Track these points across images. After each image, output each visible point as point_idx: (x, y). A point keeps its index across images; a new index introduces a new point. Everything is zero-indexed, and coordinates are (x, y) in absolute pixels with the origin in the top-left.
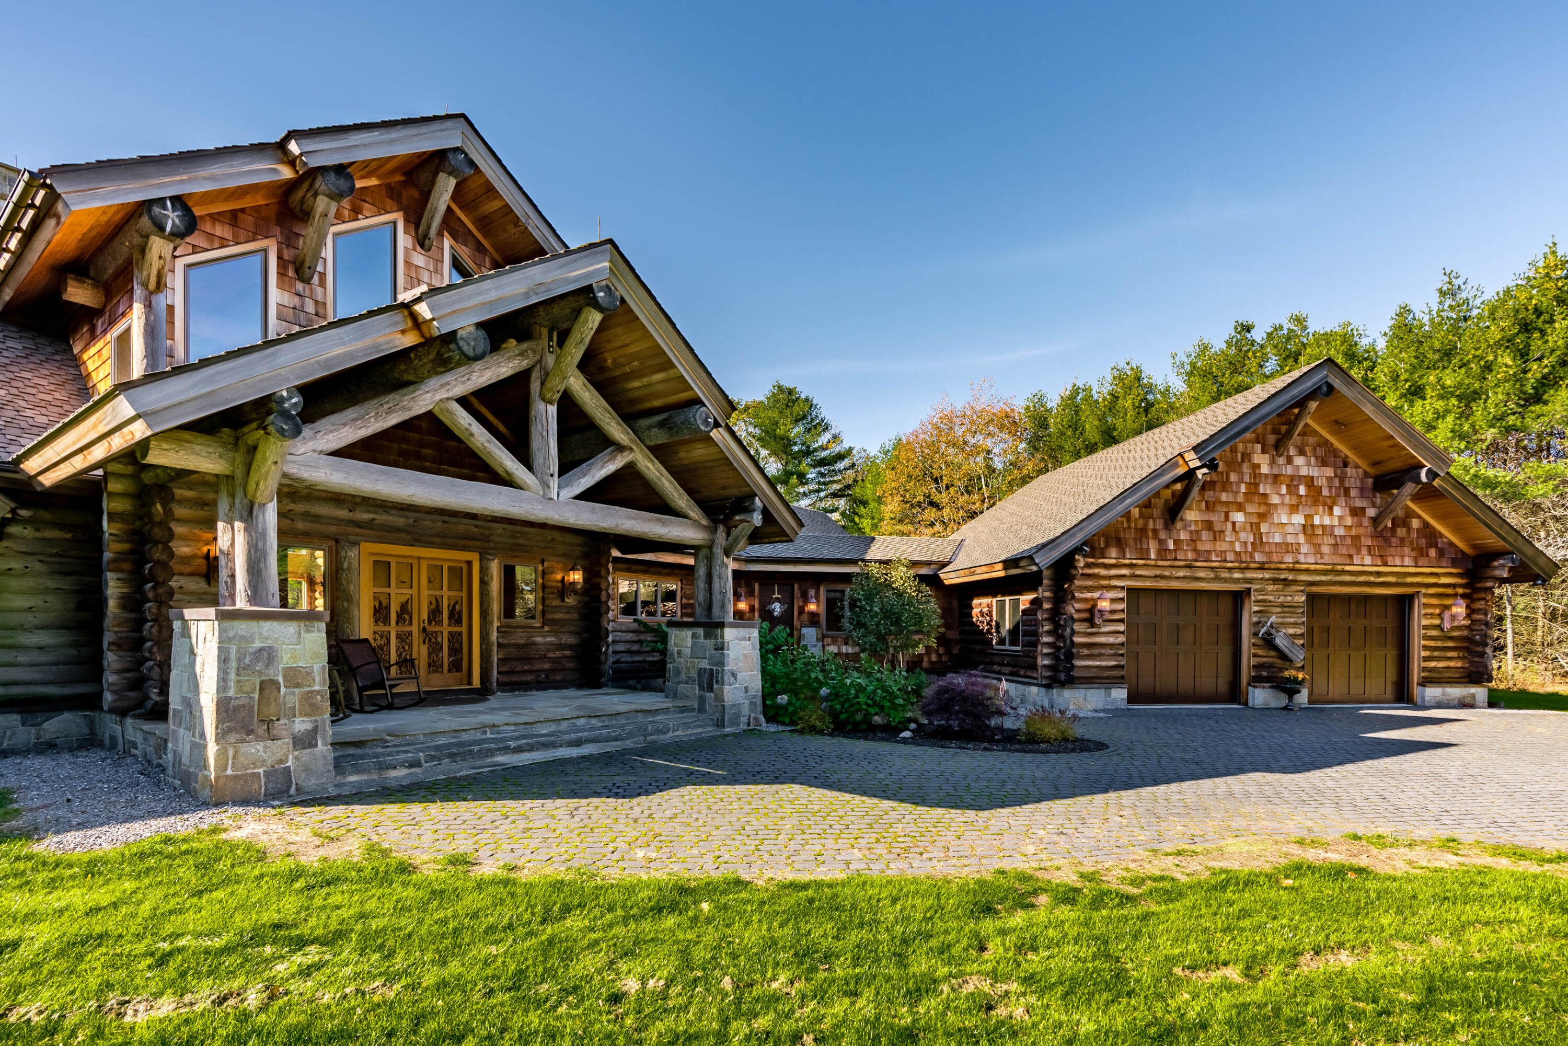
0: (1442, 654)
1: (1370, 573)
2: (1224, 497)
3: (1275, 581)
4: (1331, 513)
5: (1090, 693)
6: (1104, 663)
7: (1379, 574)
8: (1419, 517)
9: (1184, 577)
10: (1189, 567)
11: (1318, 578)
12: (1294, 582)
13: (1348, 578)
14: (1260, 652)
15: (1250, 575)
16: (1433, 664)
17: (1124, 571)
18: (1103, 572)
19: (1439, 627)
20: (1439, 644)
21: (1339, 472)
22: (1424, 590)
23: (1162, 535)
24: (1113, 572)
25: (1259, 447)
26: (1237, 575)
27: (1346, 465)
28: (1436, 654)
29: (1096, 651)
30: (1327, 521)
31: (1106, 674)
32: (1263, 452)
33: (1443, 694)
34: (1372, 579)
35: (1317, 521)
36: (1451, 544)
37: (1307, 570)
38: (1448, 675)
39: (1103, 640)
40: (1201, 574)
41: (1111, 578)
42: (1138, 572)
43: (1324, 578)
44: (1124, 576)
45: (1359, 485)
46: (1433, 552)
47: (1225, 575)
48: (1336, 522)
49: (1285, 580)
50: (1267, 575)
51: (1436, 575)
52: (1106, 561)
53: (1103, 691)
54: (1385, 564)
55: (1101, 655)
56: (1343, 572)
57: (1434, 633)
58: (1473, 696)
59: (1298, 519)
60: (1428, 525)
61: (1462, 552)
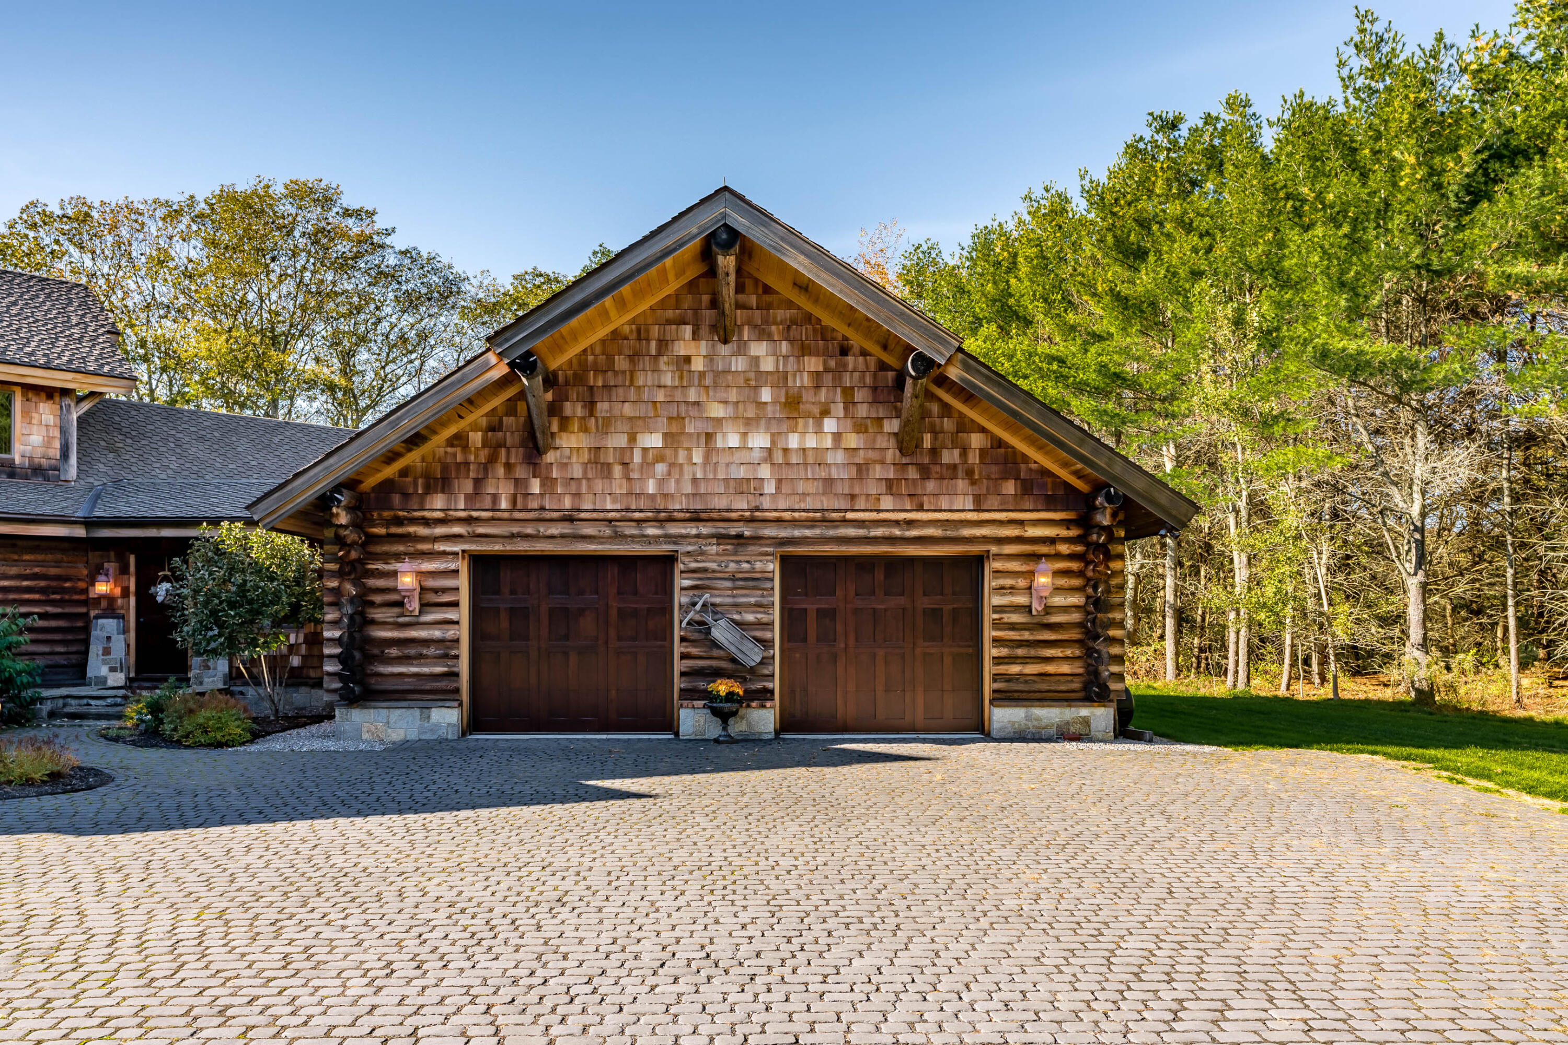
0: (1033, 652)
1: (897, 523)
2: (628, 409)
3: (721, 538)
4: (819, 430)
5: (395, 714)
6: (426, 670)
7: (910, 523)
8: (983, 430)
9: (563, 536)
10: (571, 520)
11: (797, 533)
12: (756, 539)
13: (852, 532)
14: (694, 651)
15: (673, 529)
16: (1015, 669)
17: (457, 529)
18: (422, 531)
19: (1028, 609)
20: (1027, 635)
21: (832, 363)
22: (994, 549)
23: (521, 472)
24: (439, 531)
25: (688, 330)
26: (651, 531)
27: (844, 351)
28: (1020, 652)
29: (412, 652)
30: (811, 442)
31: (428, 686)
32: (696, 336)
33: (1028, 718)
34: (897, 532)
35: (793, 441)
36: (1045, 472)
37: (779, 521)
38: (1044, 687)
39: (423, 634)
40: (589, 530)
41: (436, 539)
42: (481, 530)
43: (808, 533)
44: (460, 536)
45: (868, 380)
46: (1010, 487)
47: (631, 530)
48: (828, 443)
49: (740, 536)
50: (705, 530)
51: (1021, 523)
52: (427, 514)
53: (417, 712)
54: (920, 508)
55: (421, 656)
56: (844, 521)
57: (1015, 618)
58: (1086, 722)
59: (760, 440)
60: (999, 443)
61: (1066, 484)
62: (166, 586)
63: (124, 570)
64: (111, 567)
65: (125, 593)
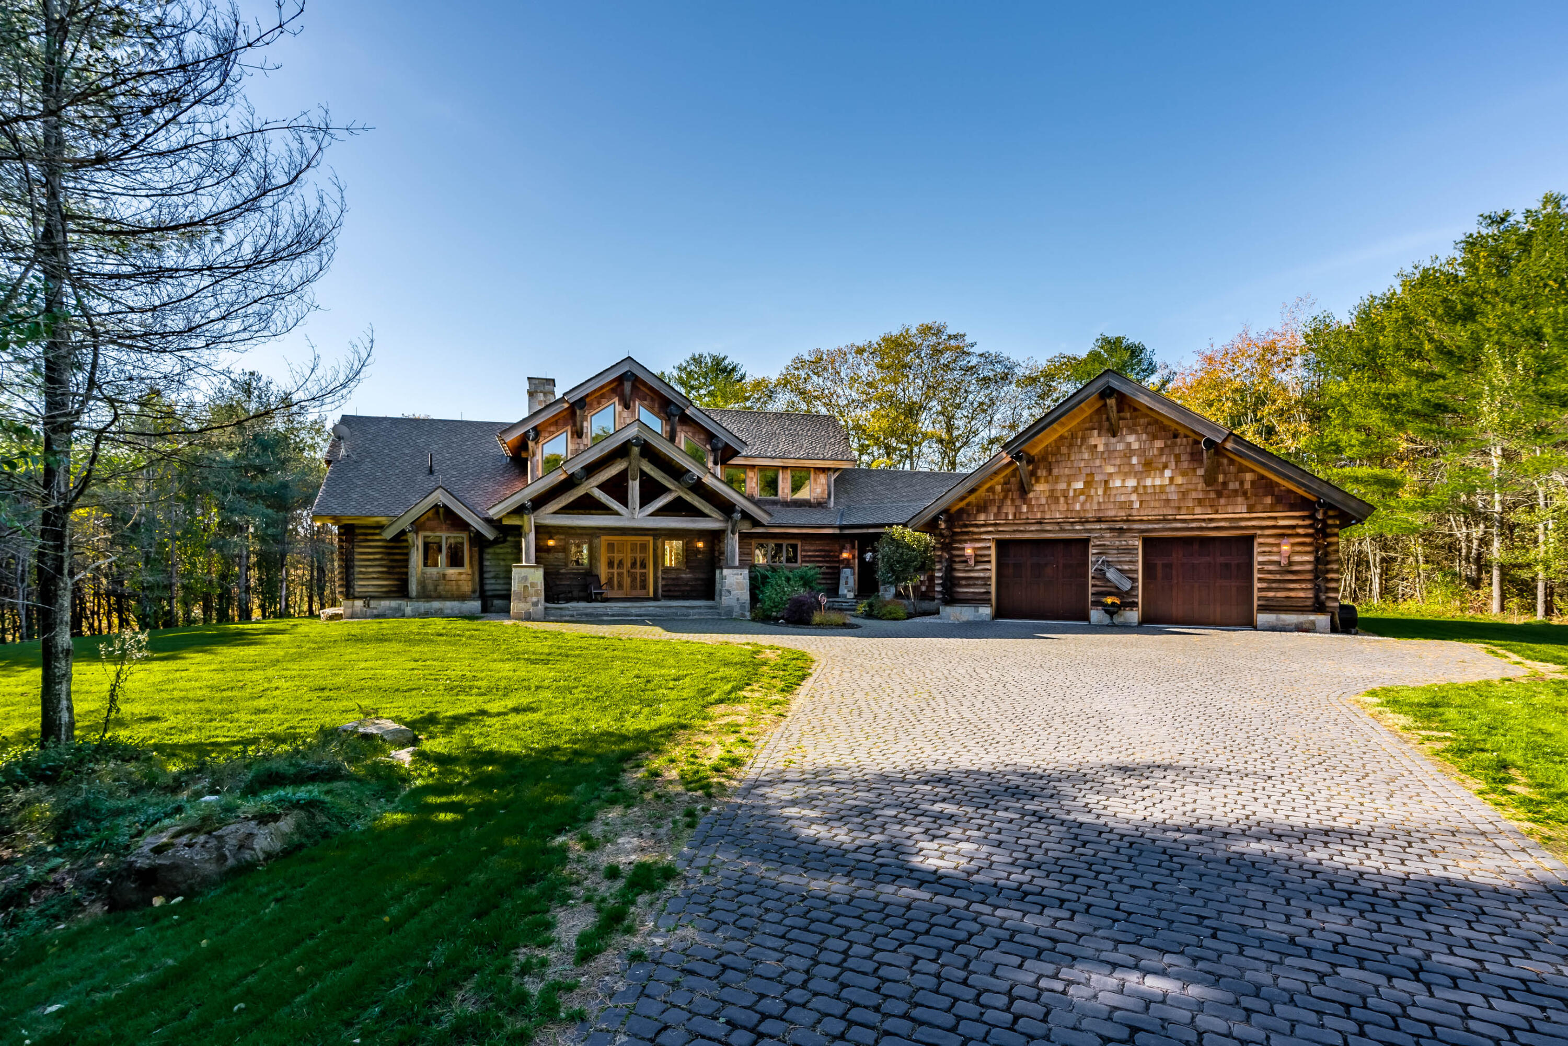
0: (1282, 585)
1: (1204, 520)
2: (1067, 471)
3: (1111, 530)
4: (1162, 476)
5: (964, 609)
6: (976, 590)
7: (1211, 520)
8: (1253, 471)
9: (1037, 531)
10: (1040, 523)
11: (1150, 526)
12: (1129, 530)
13: (1179, 525)
14: (1098, 583)
15: (1088, 526)
16: (1271, 594)
17: (990, 529)
18: (976, 530)
19: (1279, 563)
20: (1278, 577)
21: (1169, 442)
22: (1259, 532)
23: (1018, 502)
24: (983, 529)
25: (1096, 432)
26: (1078, 527)
27: (1176, 436)
28: (1274, 585)
30: (1158, 482)
31: (978, 597)
32: (1099, 435)
33: (1278, 619)
34: (1204, 525)
35: (1149, 482)
36: (1290, 491)
37: (1141, 521)
38: (1289, 604)
39: (976, 575)
40: (1049, 528)
41: (981, 533)
42: (1001, 529)
43: (1156, 526)
44: (991, 532)
45: (1188, 450)
46: (1268, 500)
47: (1068, 527)
48: (1167, 482)
49: (1121, 529)
50: (1103, 526)
51: (1275, 518)
52: (978, 522)
53: (972, 609)
54: (1217, 512)
55: (975, 585)
56: (1175, 520)
57: (1271, 568)
58: (1313, 623)
59: (1131, 483)
60: (1263, 477)
61: (1302, 497)
62: (870, 554)
63: (853, 547)
64: (848, 546)
65: (854, 557)
